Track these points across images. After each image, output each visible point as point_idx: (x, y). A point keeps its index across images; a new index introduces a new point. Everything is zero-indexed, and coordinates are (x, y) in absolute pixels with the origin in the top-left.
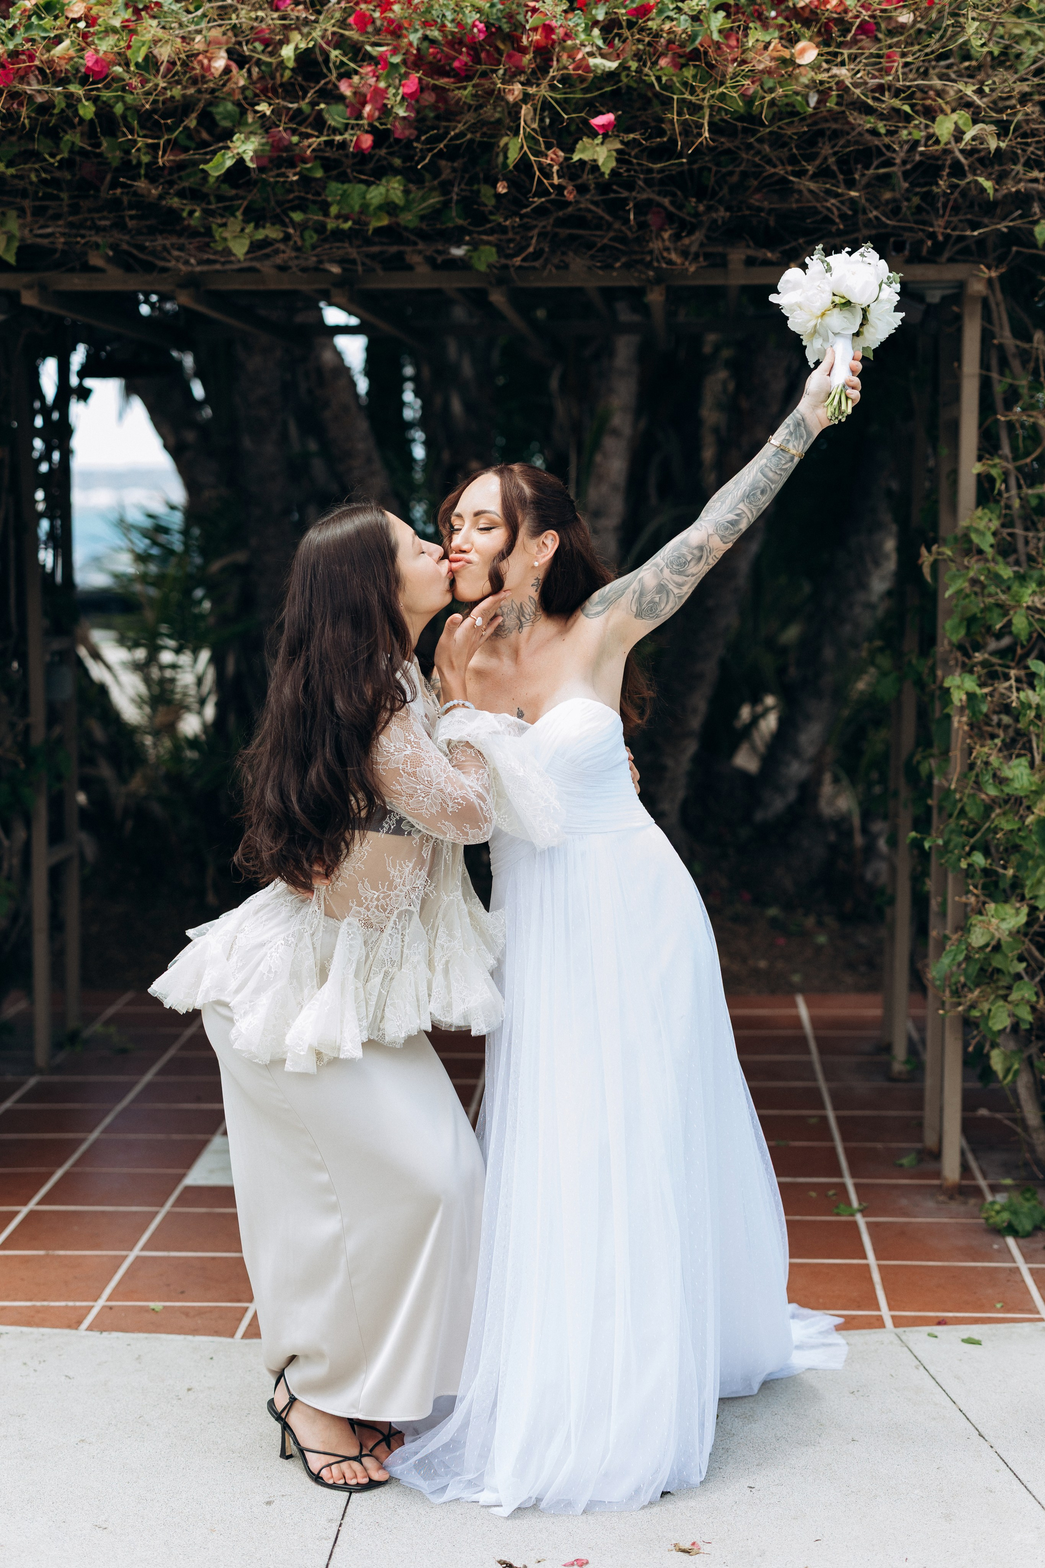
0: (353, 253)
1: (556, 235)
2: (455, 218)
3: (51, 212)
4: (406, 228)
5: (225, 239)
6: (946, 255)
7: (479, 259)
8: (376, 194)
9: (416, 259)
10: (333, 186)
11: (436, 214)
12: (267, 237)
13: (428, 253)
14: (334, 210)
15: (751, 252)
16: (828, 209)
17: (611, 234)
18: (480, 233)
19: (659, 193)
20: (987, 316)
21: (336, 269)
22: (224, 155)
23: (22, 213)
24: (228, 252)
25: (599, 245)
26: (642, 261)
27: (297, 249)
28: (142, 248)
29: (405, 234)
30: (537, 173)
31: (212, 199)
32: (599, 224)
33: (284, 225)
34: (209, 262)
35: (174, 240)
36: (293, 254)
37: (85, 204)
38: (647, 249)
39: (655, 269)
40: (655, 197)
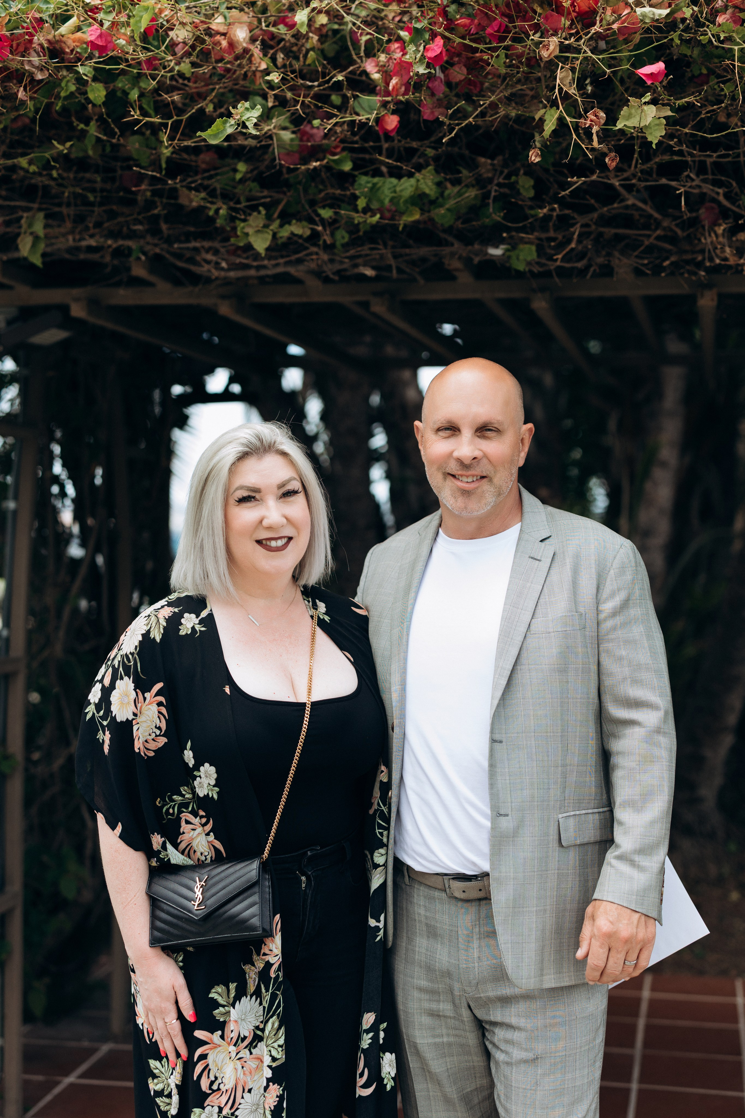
0: (388, 256)
1: (601, 235)
2: (493, 215)
5: (247, 235)
7: (518, 259)
8: (407, 185)
9: (456, 264)
10: (363, 180)
11: (473, 211)
12: (292, 233)
13: (464, 255)
14: (361, 203)
17: (660, 233)
18: (519, 230)
19: (712, 183)
21: (369, 272)
22: (225, 122)
24: (249, 247)
25: (647, 243)
26: (692, 262)
27: (329, 248)
29: (443, 235)
30: (574, 136)
31: (242, 199)
32: (649, 223)
33: (313, 221)
34: (242, 266)
35: (207, 244)
36: (326, 257)
38: (698, 248)
39: (708, 270)
40: (707, 188)
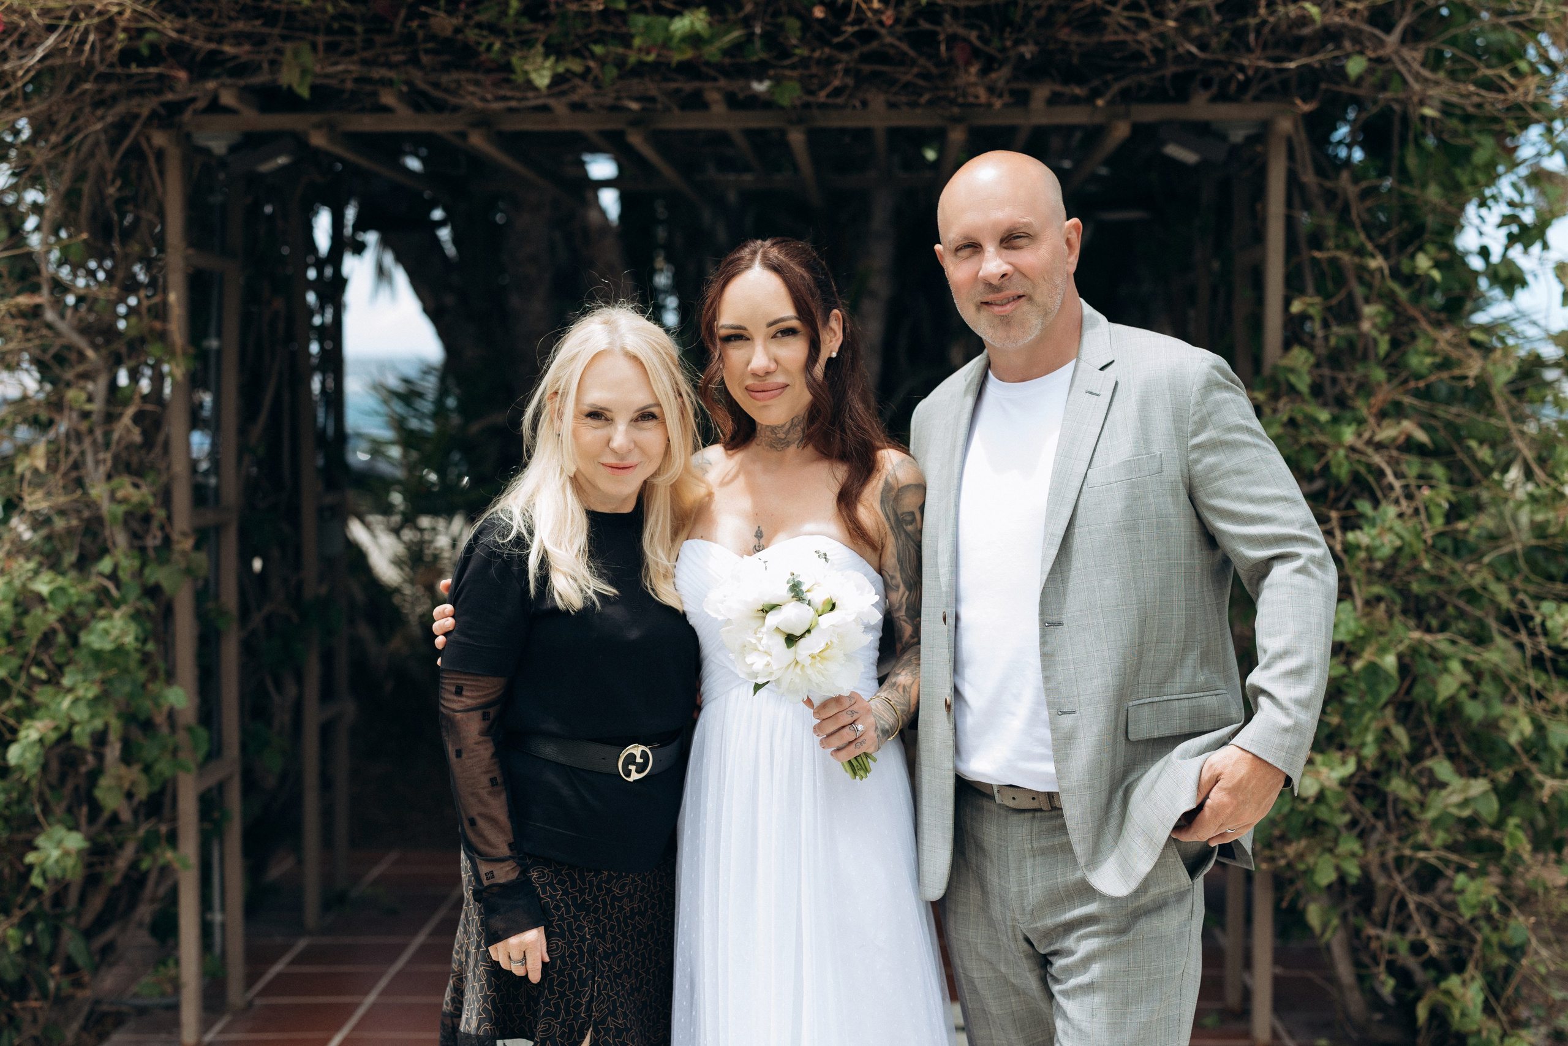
0: (653, 89)
1: (860, 71)
2: (758, 53)
3: (343, 48)
4: (708, 64)
5: (526, 71)
6: (1251, 93)
7: (783, 94)
8: (681, 25)
9: (714, 96)
10: (637, 18)
11: (737, 48)
12: (569, 70)
13: (729, 90)
14: (637, 42)
15: (1058, 88)
16: (1138, 42)
17: (915, 70)
18: (783, 68)
19: (966, 26)
20: (1291, 155)
21: (634, 106)
23: (314, 47)
24: (530, 85)
25: (903, 81)
26: (947, 98)
27: (597, 84)
28: (436, 85)
29: (704, 69)
31: (511, 33)
32: (902, 60)
33: (583, 57)
34: (504, 98)
35: (470, 75)
36: (592, 90)
37: (379, 39)
38: (953, 85)
39: (961, 105)
40: (961, 31)
